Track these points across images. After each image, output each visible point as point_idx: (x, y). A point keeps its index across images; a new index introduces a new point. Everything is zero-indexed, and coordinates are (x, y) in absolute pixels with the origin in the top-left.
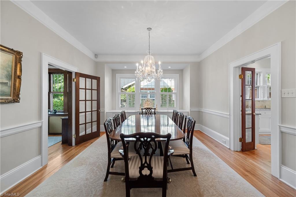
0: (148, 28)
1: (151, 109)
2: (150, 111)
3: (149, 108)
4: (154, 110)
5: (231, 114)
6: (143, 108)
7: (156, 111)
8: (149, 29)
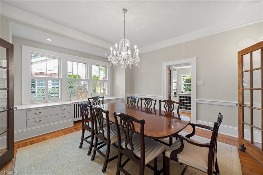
0: (123, 9)
1: (98, 99)
2: (98, 100)
3: (97, 97)
4: (102, 98)
5: (164, 97)
6: (90, 98)
7: (104, 99)
8: (125, 10)
